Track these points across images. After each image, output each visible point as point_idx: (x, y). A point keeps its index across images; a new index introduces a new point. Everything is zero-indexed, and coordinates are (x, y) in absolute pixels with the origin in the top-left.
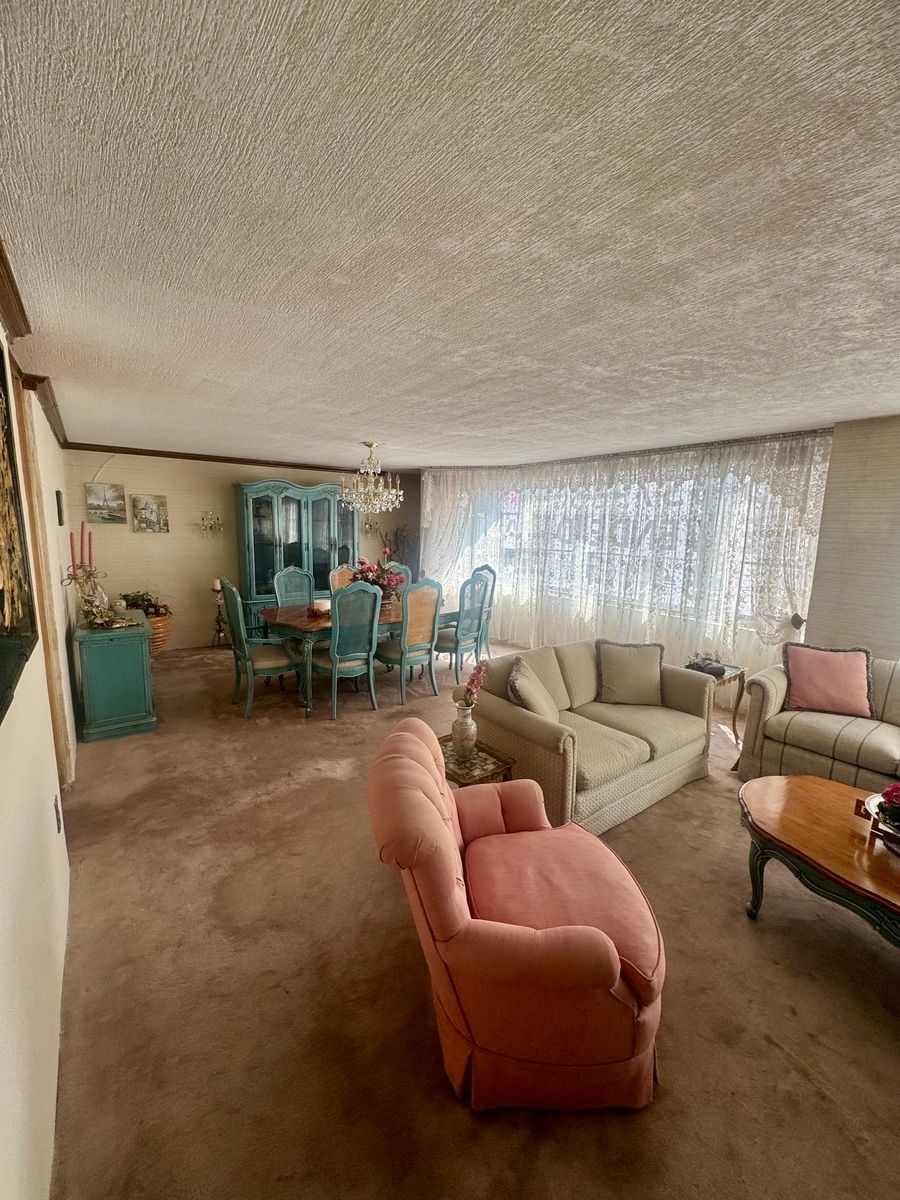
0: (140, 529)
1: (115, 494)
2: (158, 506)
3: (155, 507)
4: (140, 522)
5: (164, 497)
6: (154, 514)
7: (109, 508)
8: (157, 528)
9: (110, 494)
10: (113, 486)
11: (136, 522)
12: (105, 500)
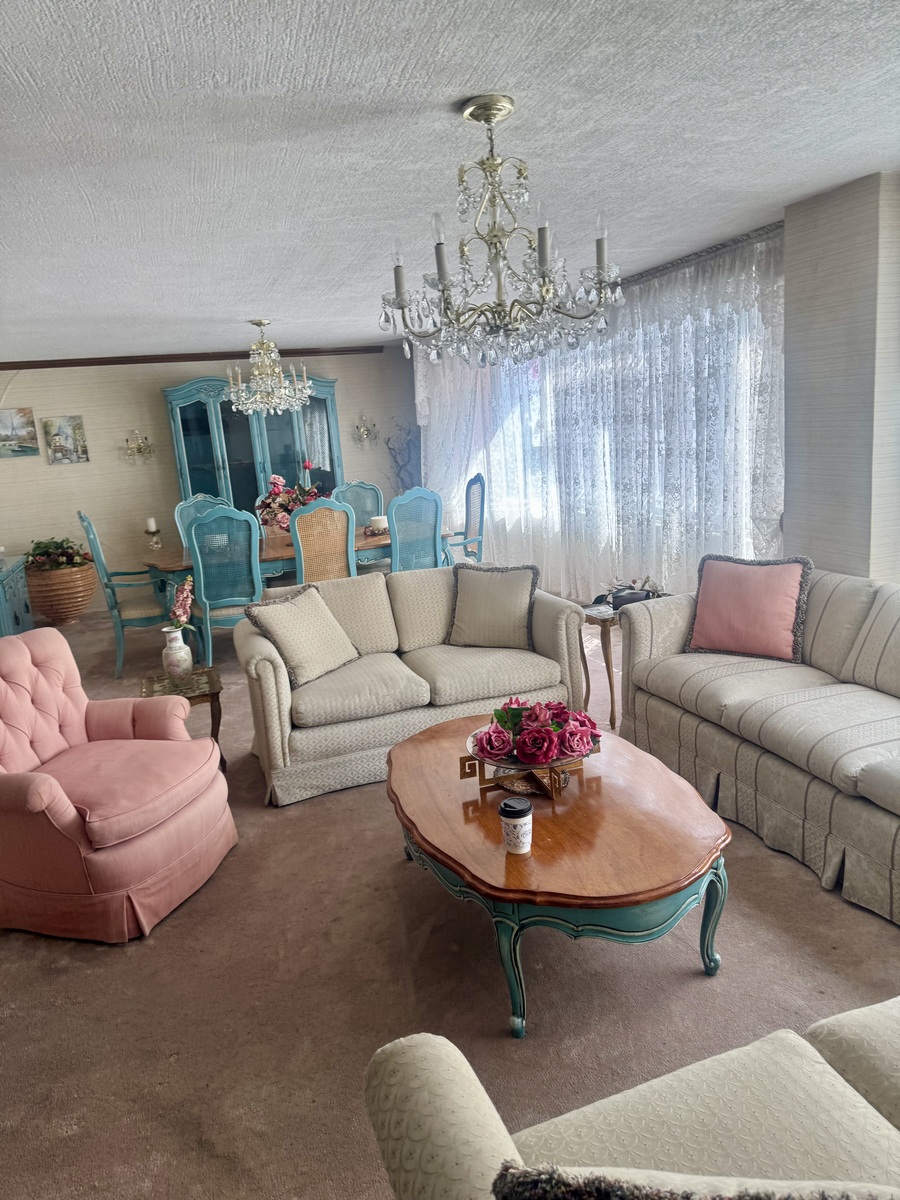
0: (55, 461)
1: (24, 420)
2: (74, 430)
3: (69, 431)
4: (55, 451)
5: (80, 417)
6: (70, 441)
7: (19, 438)
8: (74, 457)
9: (18, 420)
10: (21, 410)
11: (50, 451)
12: (13, 429)
